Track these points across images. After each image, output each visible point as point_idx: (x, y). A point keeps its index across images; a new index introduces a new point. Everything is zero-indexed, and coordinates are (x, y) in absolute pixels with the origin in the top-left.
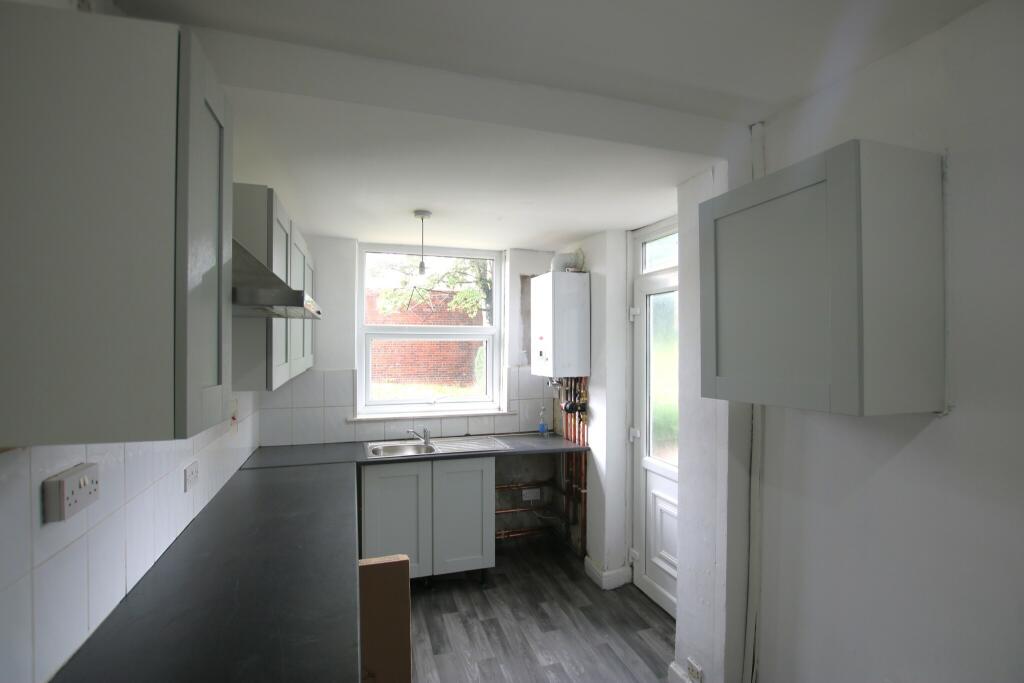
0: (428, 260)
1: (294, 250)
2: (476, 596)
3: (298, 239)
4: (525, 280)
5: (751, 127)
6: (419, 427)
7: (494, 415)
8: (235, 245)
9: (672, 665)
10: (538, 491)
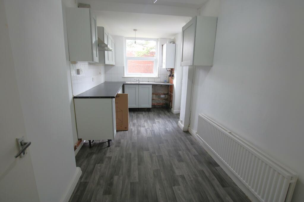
0: (136, 41)
1: (109, 39)
2: (147, 113)
3: (110, 37)
4: (163, 45)
5: (198, 9)
6: (137, 79)
7: (155, 78)
8: (98, 38)
9: (179, 122)
10: (164, 95)
